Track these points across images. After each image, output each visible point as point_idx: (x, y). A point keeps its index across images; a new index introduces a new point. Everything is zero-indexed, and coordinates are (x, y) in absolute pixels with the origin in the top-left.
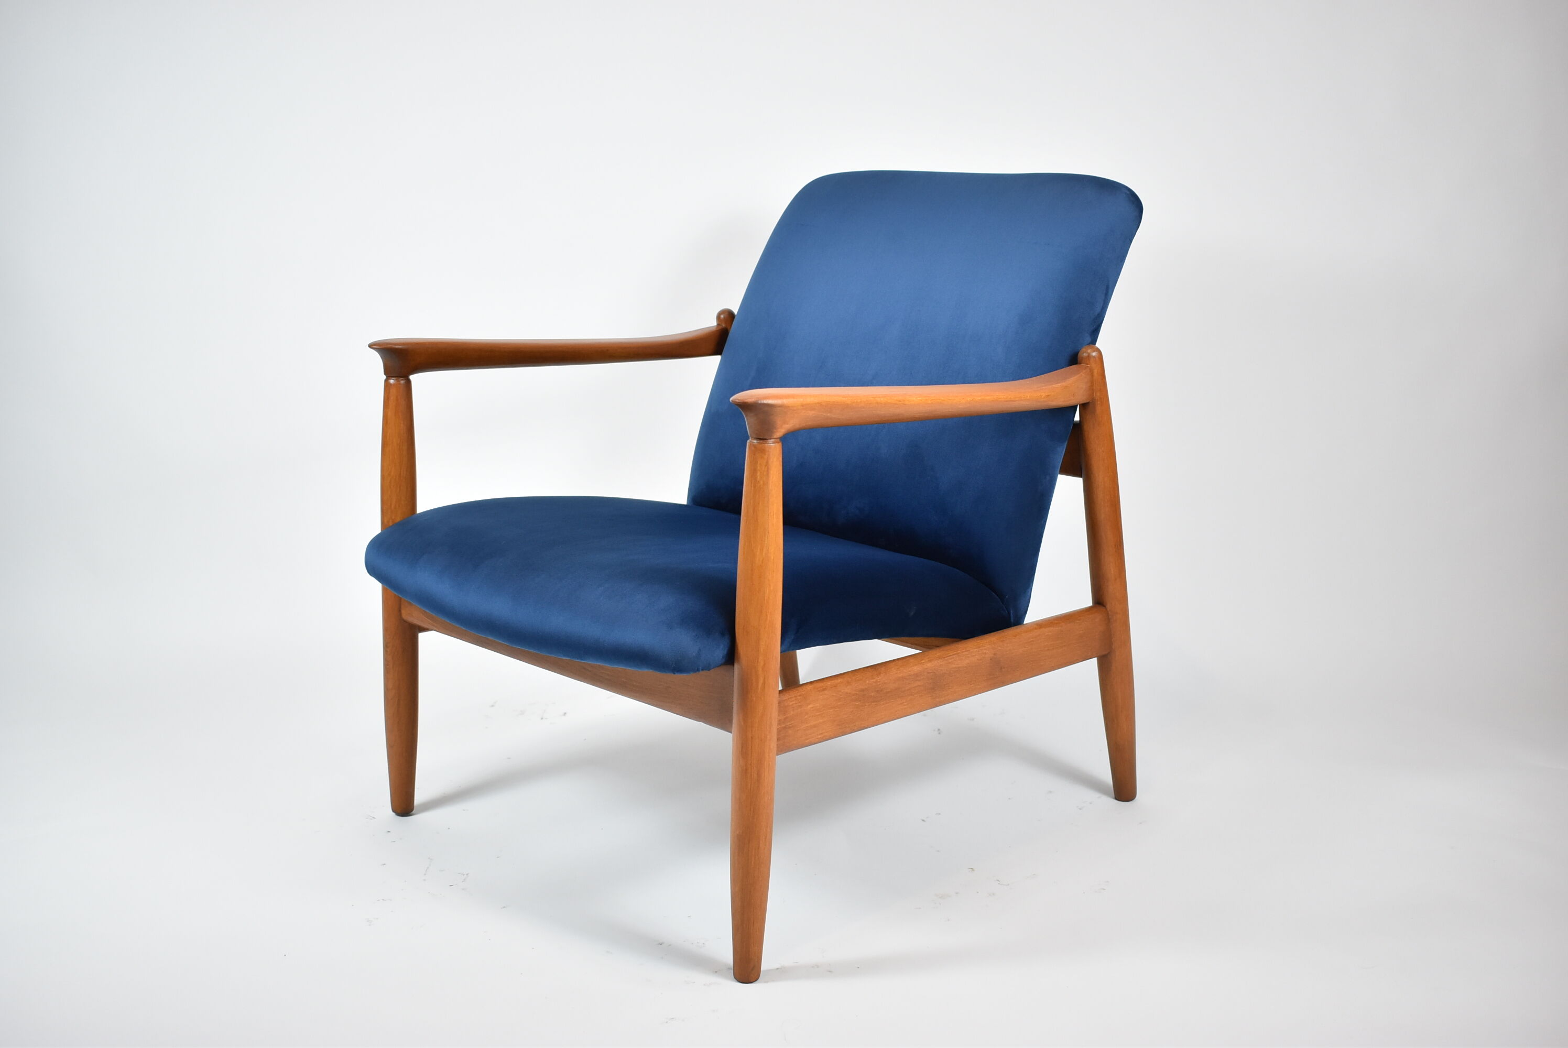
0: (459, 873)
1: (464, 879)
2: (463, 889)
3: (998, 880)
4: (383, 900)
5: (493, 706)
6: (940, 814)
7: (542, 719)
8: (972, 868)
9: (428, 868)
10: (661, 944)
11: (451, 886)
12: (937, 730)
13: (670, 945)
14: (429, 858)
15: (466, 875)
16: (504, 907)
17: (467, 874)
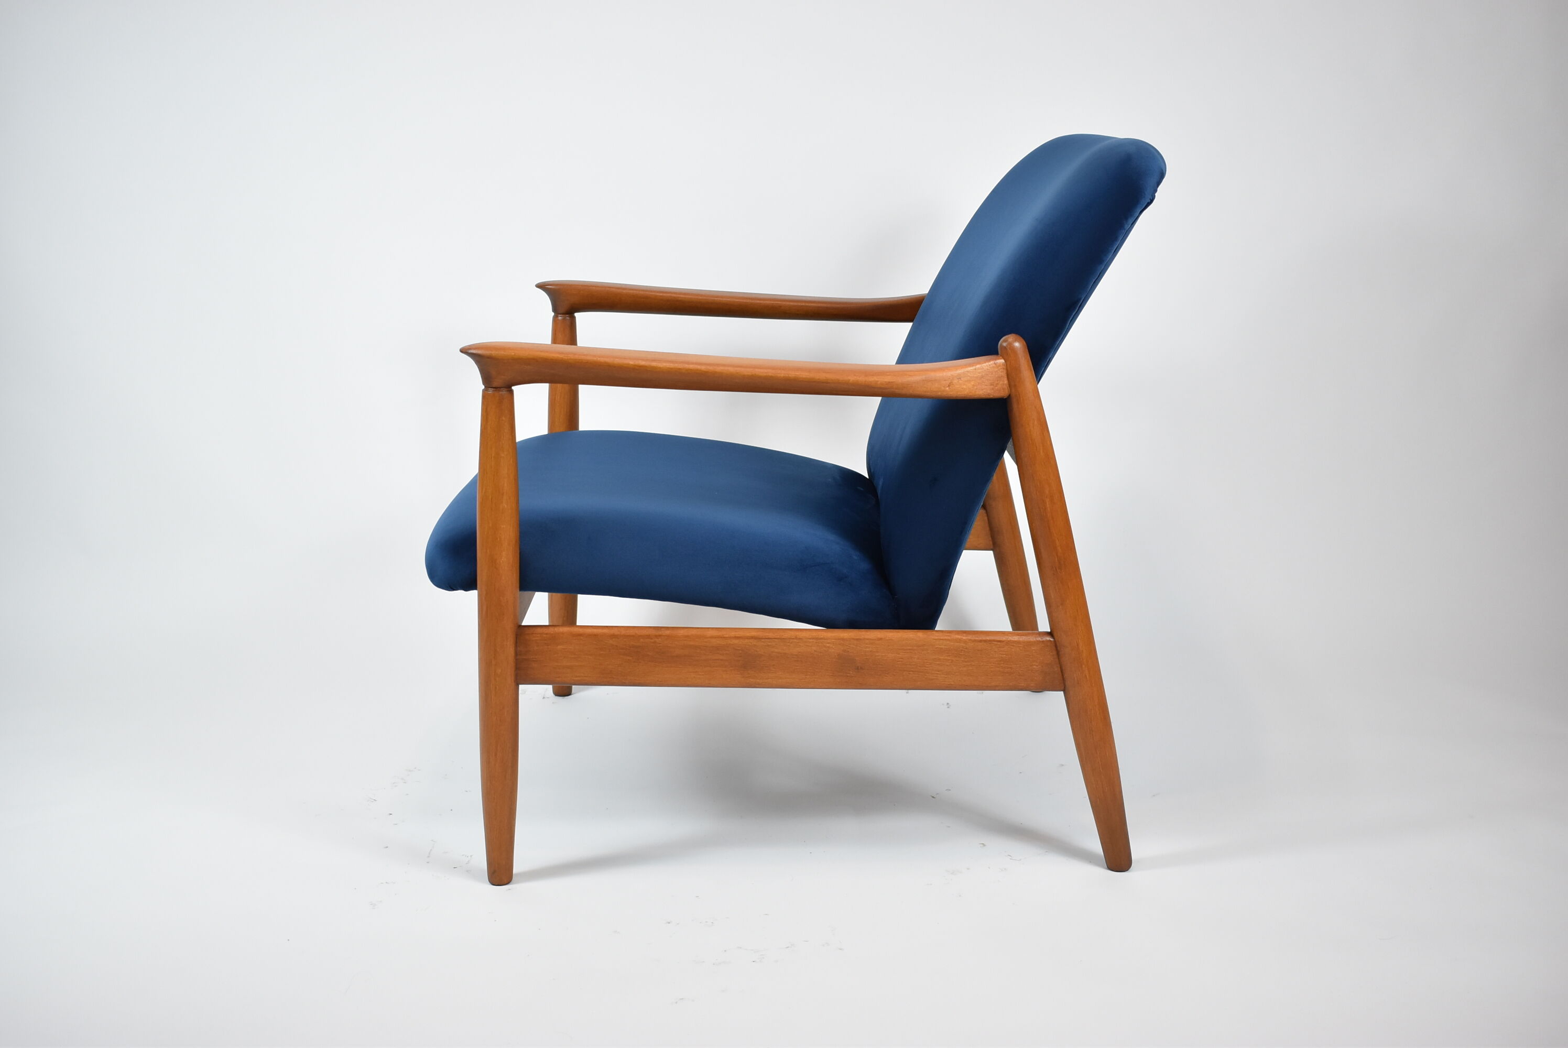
0: (463, 855)
2: (467, 871)
6: (950, 790)
7: (544, 698)
11: (455, 868)
12: (946, 704)
17: (471, 856)
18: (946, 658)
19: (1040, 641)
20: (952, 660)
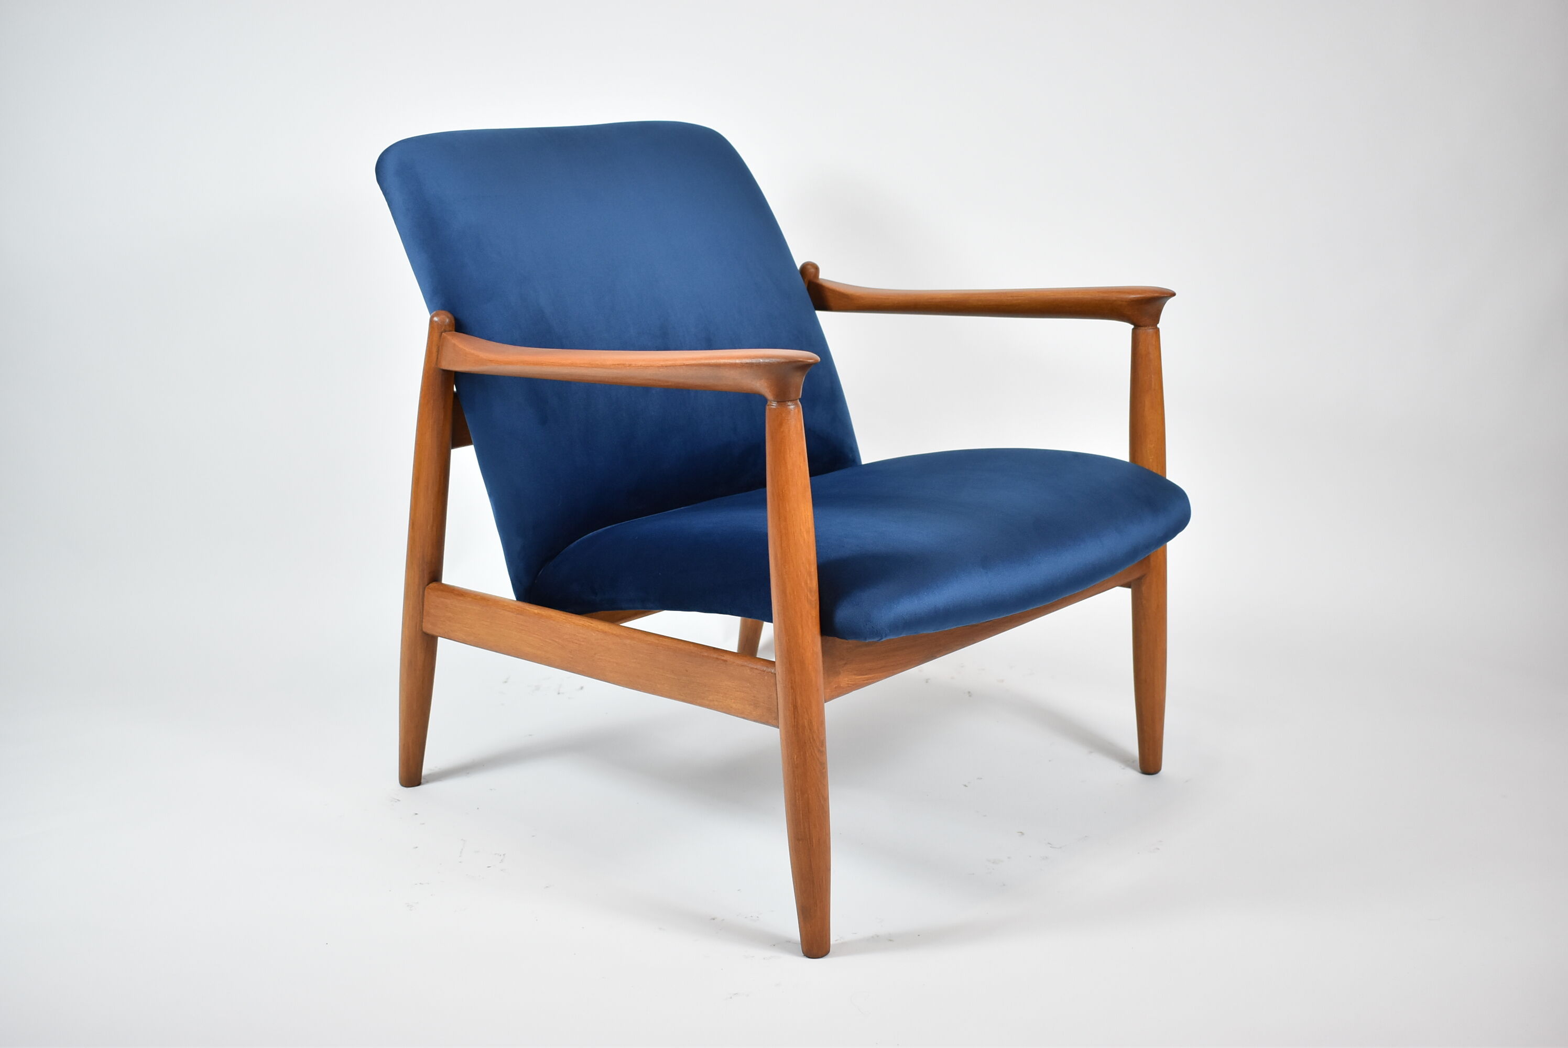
0: (495, 854)
1: (502, 860)
2: (502, 870)
3: (1049, 843)
4: (420, 883)
5: (506, 682)
7: (559, 693)
8: (1021, 832)
9: (462, 849)
10: (714, 919)
11: (489, 867)
13: (723, 920)
14: (462, 840)
15: (502, 856)
16: (547, 887)
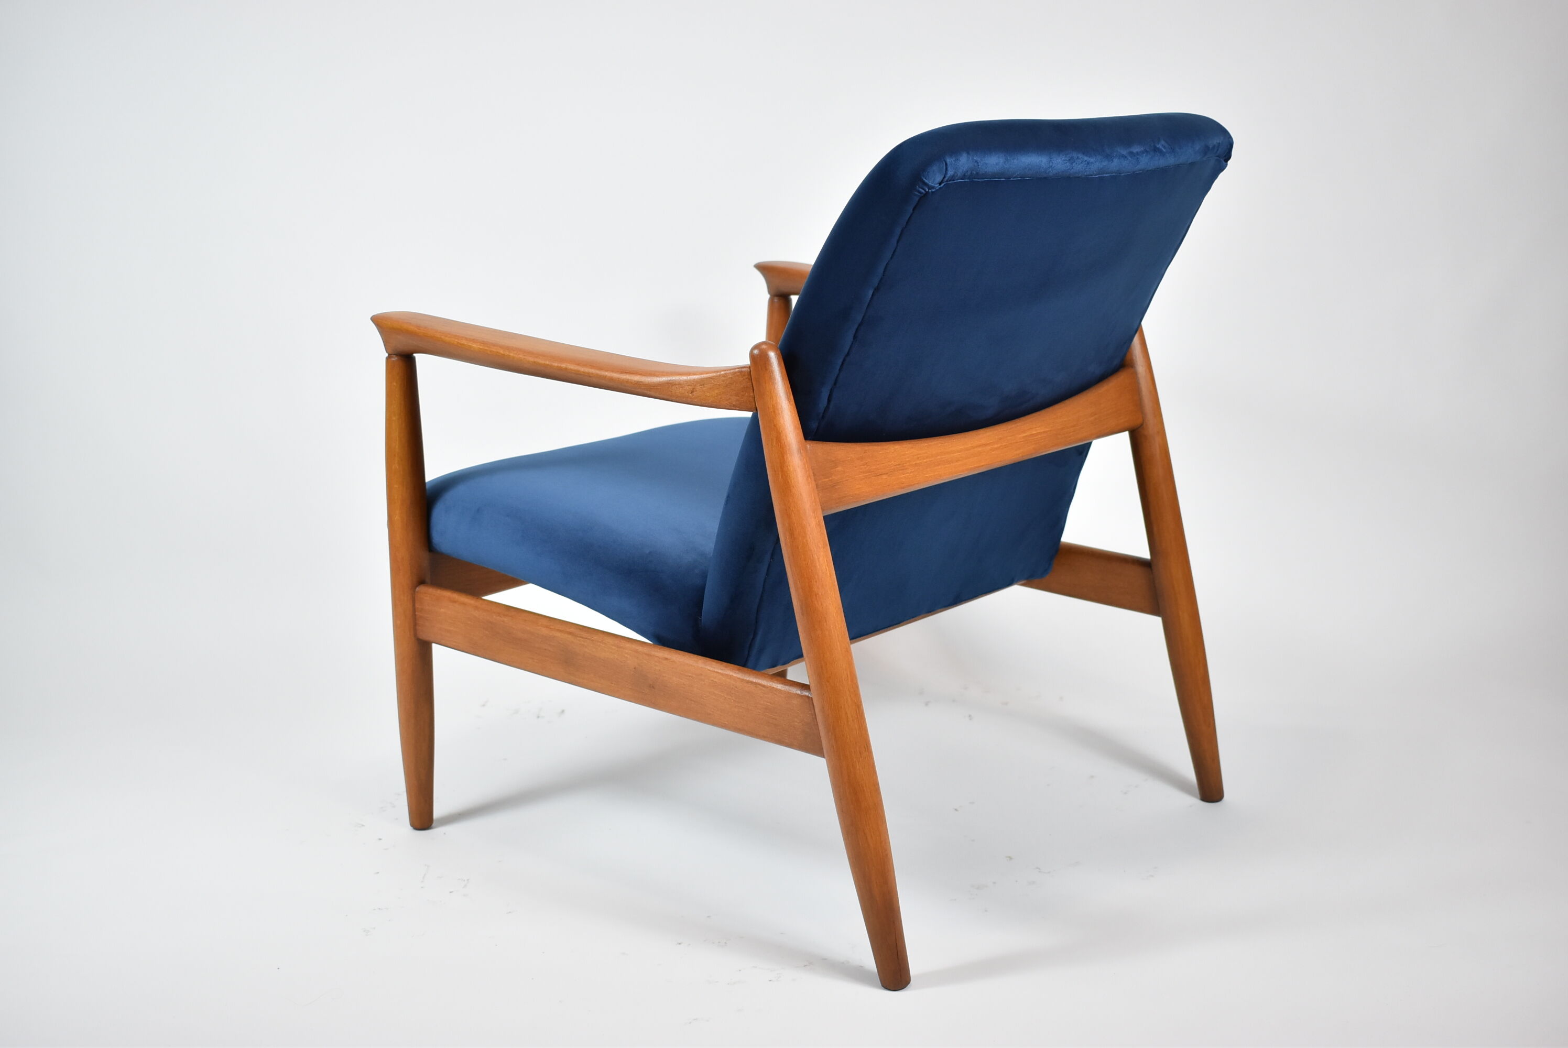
0: (459, 880)
1: (465, 886)
9: (425, 875)
14: (426, 865)
15: (466, 881)
18: (720, 693)
19: (798, 695)
20: (725, 698)
